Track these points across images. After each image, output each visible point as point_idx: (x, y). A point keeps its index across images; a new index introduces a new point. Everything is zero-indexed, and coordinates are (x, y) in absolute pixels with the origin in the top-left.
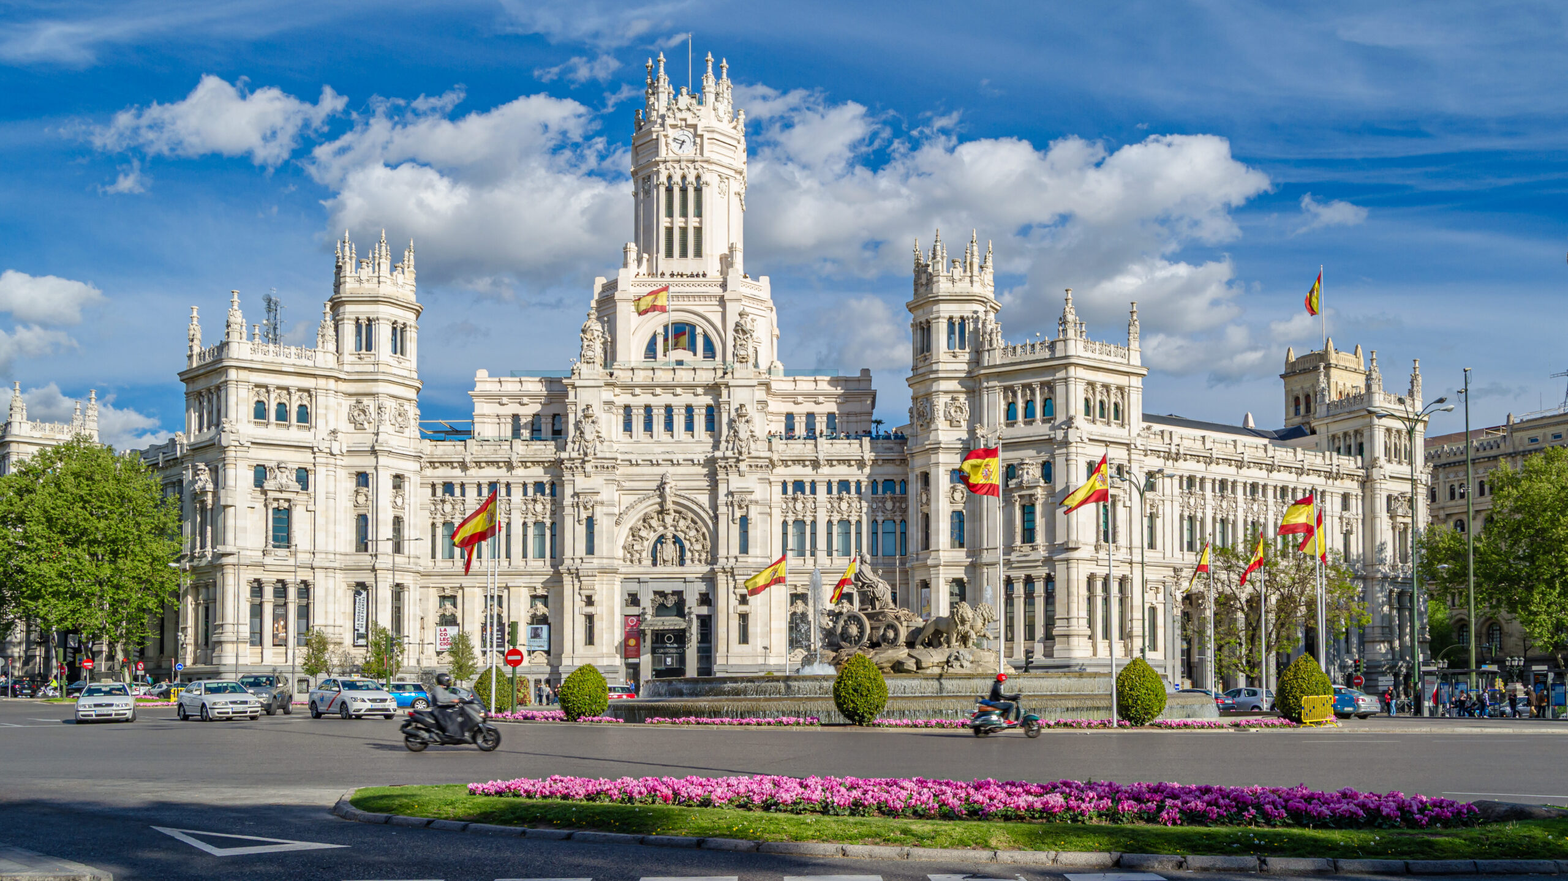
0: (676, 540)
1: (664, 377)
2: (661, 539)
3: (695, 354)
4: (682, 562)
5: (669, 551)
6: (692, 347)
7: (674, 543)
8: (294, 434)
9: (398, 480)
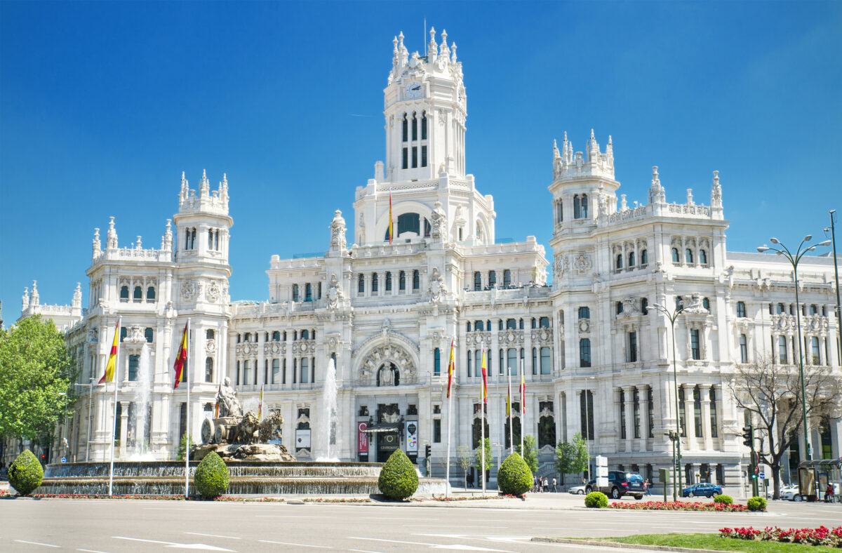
0: (393, 367)
1: (397, 252)
2: (382, 367)
3: (419, 234)
4: (397, 383)
5: (388, 375)
6: (417, 230)
7: (391, 369)
8: (144, 306)
9: (211, 334)
